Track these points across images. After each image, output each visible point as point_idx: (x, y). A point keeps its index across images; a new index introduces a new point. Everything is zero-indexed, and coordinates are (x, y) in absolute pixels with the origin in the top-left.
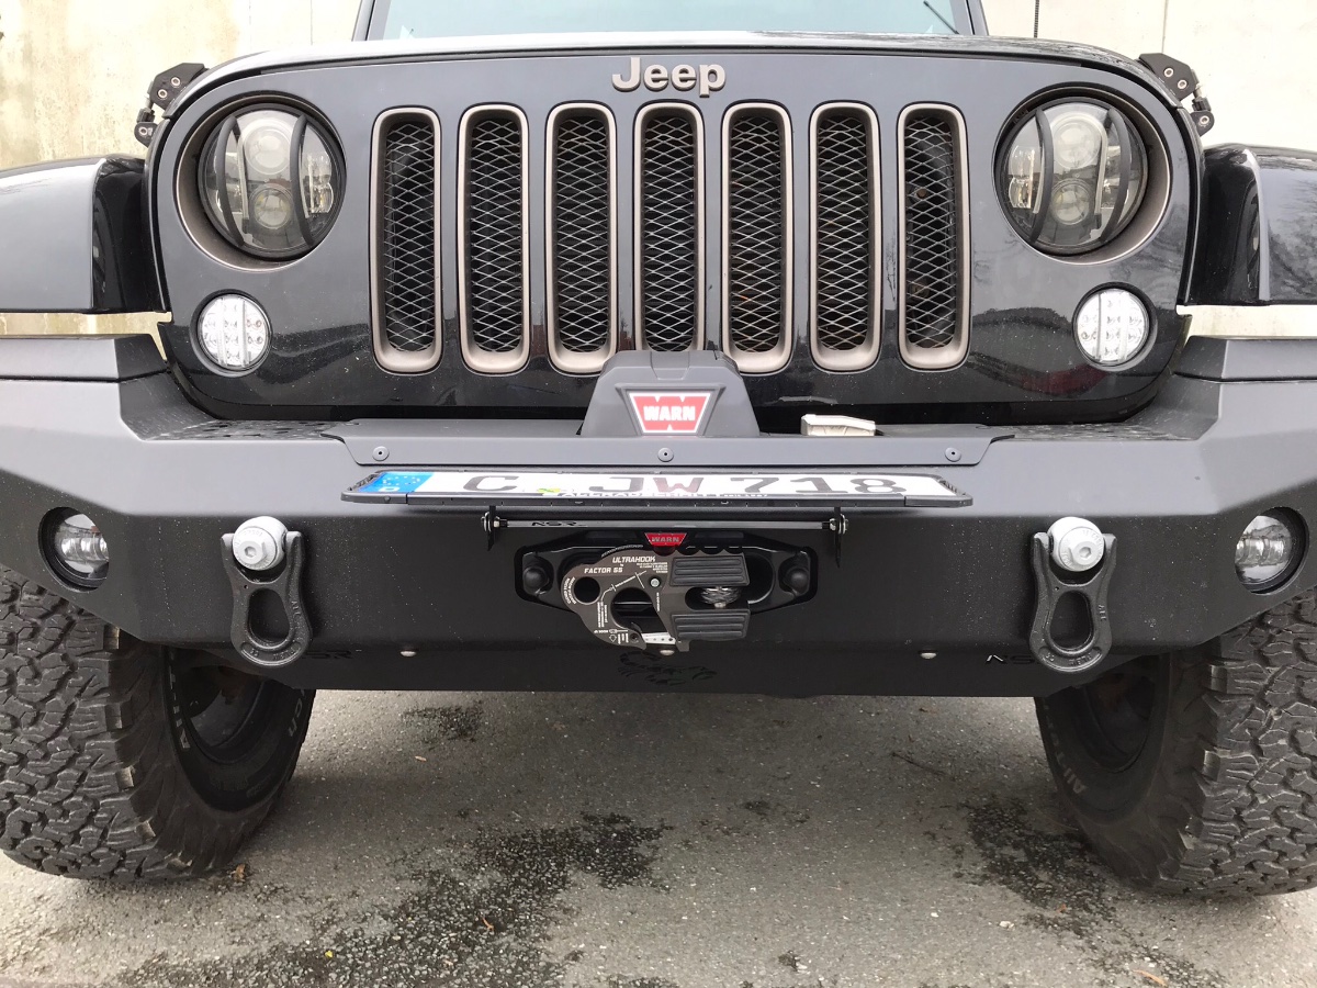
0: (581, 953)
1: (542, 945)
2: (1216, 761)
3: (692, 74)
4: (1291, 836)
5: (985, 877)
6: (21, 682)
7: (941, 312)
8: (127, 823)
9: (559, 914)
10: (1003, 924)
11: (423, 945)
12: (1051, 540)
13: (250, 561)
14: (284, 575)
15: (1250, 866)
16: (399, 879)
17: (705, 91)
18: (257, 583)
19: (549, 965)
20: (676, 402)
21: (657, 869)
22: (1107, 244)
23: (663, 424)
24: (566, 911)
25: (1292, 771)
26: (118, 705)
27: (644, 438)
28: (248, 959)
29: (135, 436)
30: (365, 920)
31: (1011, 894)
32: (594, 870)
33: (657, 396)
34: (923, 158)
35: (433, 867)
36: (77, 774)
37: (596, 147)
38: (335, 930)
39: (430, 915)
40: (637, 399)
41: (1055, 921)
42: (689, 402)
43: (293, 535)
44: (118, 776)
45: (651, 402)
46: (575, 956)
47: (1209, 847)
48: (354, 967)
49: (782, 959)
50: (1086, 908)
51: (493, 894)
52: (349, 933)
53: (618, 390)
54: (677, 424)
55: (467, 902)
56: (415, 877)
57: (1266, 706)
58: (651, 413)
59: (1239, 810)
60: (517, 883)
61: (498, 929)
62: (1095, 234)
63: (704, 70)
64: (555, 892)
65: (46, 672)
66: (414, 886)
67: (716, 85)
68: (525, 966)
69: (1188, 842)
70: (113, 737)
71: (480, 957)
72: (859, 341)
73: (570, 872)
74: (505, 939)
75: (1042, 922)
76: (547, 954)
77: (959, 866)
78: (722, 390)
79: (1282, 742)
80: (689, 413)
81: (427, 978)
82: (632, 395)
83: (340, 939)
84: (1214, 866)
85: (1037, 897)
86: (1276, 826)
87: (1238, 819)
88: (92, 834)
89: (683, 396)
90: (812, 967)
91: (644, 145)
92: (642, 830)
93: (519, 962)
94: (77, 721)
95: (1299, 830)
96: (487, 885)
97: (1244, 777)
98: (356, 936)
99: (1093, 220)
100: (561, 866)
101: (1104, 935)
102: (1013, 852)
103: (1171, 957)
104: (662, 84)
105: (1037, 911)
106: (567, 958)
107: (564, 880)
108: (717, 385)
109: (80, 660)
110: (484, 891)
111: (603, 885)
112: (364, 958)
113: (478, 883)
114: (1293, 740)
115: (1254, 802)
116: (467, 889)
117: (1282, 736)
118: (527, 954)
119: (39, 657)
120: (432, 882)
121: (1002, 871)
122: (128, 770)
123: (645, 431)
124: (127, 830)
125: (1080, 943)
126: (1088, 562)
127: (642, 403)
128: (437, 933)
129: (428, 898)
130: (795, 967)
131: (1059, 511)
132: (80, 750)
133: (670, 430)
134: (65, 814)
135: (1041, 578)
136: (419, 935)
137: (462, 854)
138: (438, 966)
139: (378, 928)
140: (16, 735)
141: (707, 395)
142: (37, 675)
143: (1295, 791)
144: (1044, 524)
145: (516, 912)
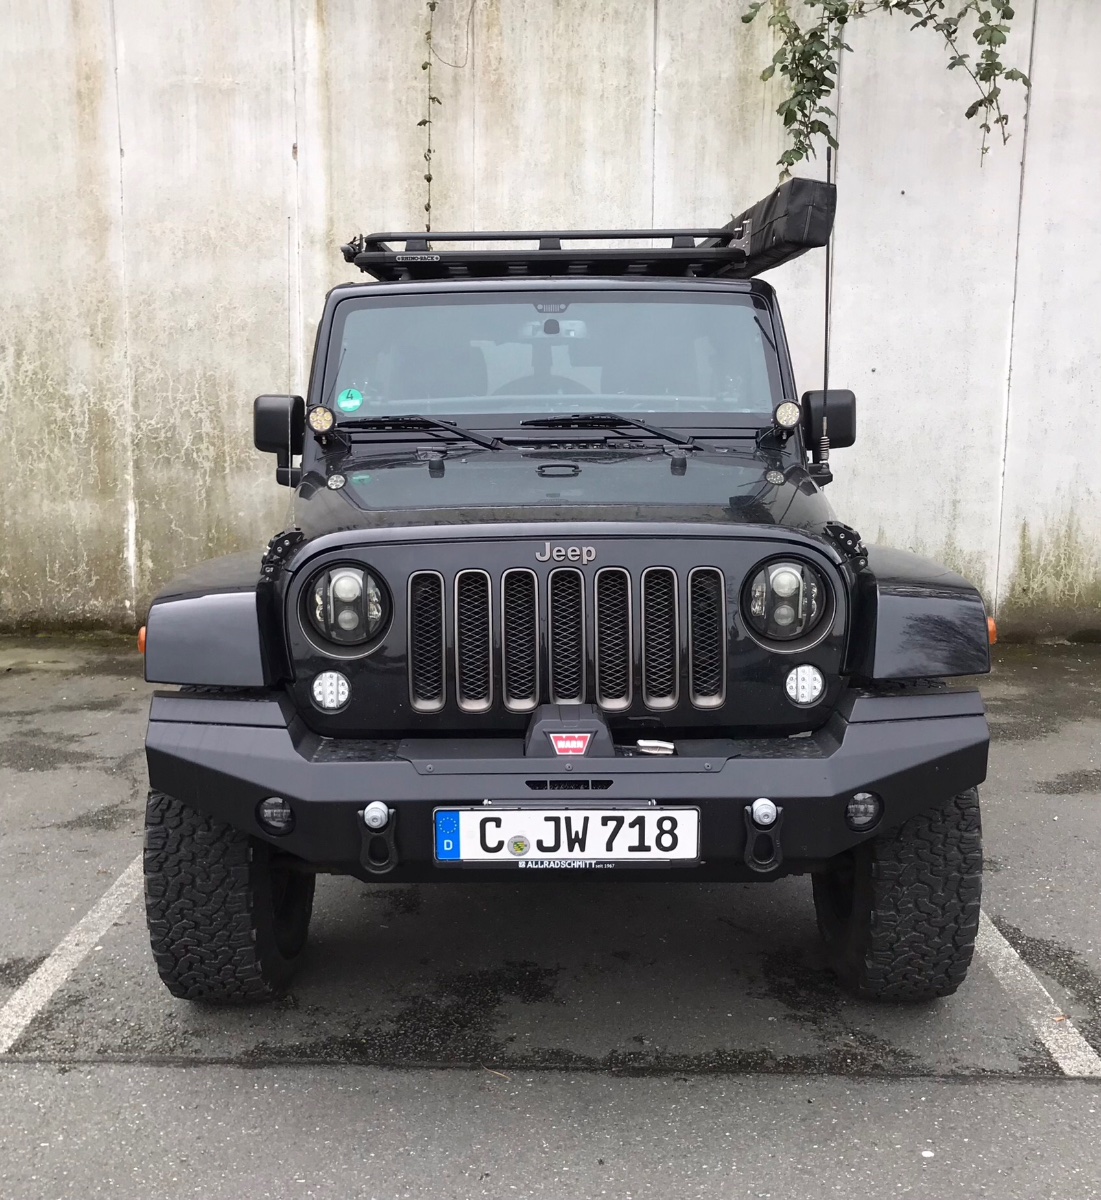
0: (515, 1037)
1: (491, 1034)
2: (876, 916)
3: (578, 553)
4: (923, 959)
5: (766, 995)
6: (198, 881)
7: (712, 678)
8: (250, 963)
9: (499, 1018)
10: (770, 1019)
11: (419, 1035)
12: (752, 809)
13: (375, 824)
14: (388, 829)
15: (904, 977)
16: (393, 1002)
17: (585, 562)
18: (374, 834)
19: (496, 1044)
20: (573, 739)
21: (557, 993)
22: (806, 636)
23: (567, 750)
24: (502, 1017)
25: (917, 922)
26: (252, 893)
27: (558, 759)
28: (317, 1045)
29: (304, 760)
30: (379, 1023)
31: (780, 1004)
32: (516, 994)
33: (564, 735)
34: (701, 589)
35: (413, 994)
36: (228, 934)
37: (527, 590)
38: (363, 1029)
39: (418, 1020)
40: (554, 737)
41: (802, 1017)
42: (580, 739)
43: (392, 811)
44: (250, 934)
45: (561, 739)
46: (512, 1039)
47: (880, 966)
48: (381, 1046)
49: (635, 1038)
50: (825, 1011)
51: (455, 1008)
52: (372, 1030)
53: (544, 733)
54: (574, 750)
55: (440, 1013)
56: (403, 1000)
57: (901, 886)
58: (561, 745)
59: (892, 944)
60: (468, 1002)
61: (462, 1026)
62: (799, 630)
63: (585, 550)
64: (494, 1006)
65: (213, 876)
66: (403, 1005)
67: (590, 559)
68: (483, 1045)
69: (869, 964)
70: (248, 912)
71: (455, 1040)
72: (669, 693)
73: (502, 995)
74: (467, 1031)
75: (794, 1018)
76: (495, 1039)
77: (750, 988)
78: (596, 732)
79: (910, 905)
80: (580, 745)
81: (425, 1051)
82: (552, 735)
83: (367, 1033)
84: (885, 978)
85: (794, 1005)
86: (913, 953)
87: (891, 949)
88: (229, 969)
89: (577, 735)
90: (652, 1042)
91: (553, 589)
92: (546, 971)
93: (478, 1043)
94: (230, 903)
95: (926, 955)
96: (450, 1003)
97: (892, 926)
98: (376, 1031)
99: (797, 621)
100: (495, 991)
101: (829, 1024)
102: (788, 980)
103: (865, 1034)
104: (563, 558)
105: (793, 1012)
106: (506, 1040)
107: (499, 1000)
108: (594, 730)
109: (232, 869)
110: (448, 1007)
111: (524, 1002)
112: (385, 1042)
113: (445, 1002)
114: (916, 905)
115: (899, 939)
116: (438, 1006)
117: (910, 902)
118: (482, 1039)
119: (210, 867)
120: (415, 1003)
121: (779, 992)
122: (254, 931)
123: (558, 753)
124: (248, 967)
125: (814, 1027)
126: (767, 821)
127: (557, 739)
128: (426, 1029)
129: (415, 1011)
130: (643, 1043)
131: (758, 795)
132: (231, 919)
133: (571, 753)
134: (216, 958)
135: (748, 827)
136: (415, 1031)
137: (430, 986)
138: (431, 1045)
139: (389, 1027)
140: (194, 911)
141: (589, 735)
142: (208, 877)
143: (920, 932)
144: (751, 801)
145: (472, 1018)
